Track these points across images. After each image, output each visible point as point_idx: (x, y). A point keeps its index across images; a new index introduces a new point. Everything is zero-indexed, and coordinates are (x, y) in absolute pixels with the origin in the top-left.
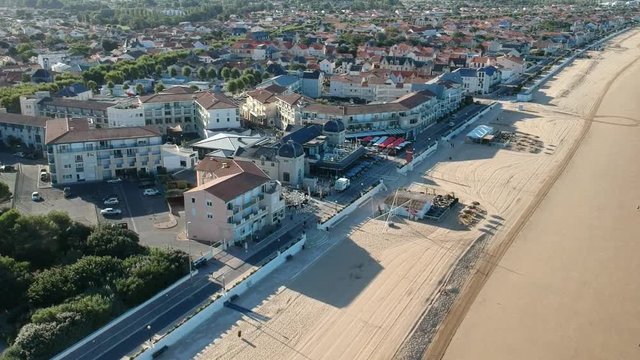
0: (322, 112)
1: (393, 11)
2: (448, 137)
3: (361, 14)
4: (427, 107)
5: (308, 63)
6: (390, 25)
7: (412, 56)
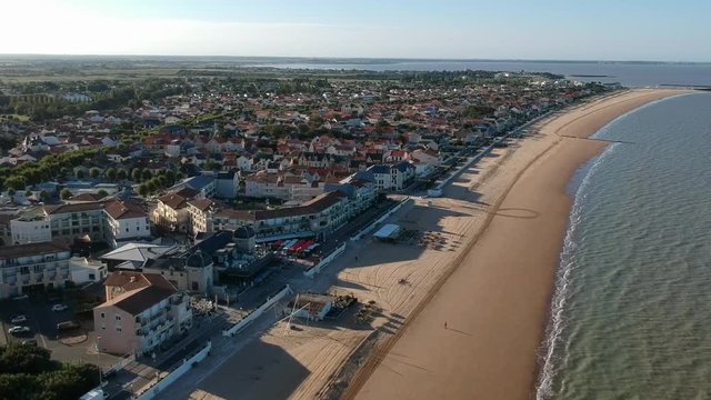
0: (233, 217)
1: (320, 94)
2: (357, 237)
3: (287, 98)
4: (337, 208)
5: (225, 160)
6: (316, 114)
7: (332, 151)
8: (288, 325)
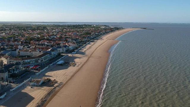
0: (15, 60)
1: (44, 30)
2: (52, 64)
3: (34, 31)
4: (46, 57)
5: (14, 47)
6: (42, 35)
7: (46, 43)
8: (30, 87)
